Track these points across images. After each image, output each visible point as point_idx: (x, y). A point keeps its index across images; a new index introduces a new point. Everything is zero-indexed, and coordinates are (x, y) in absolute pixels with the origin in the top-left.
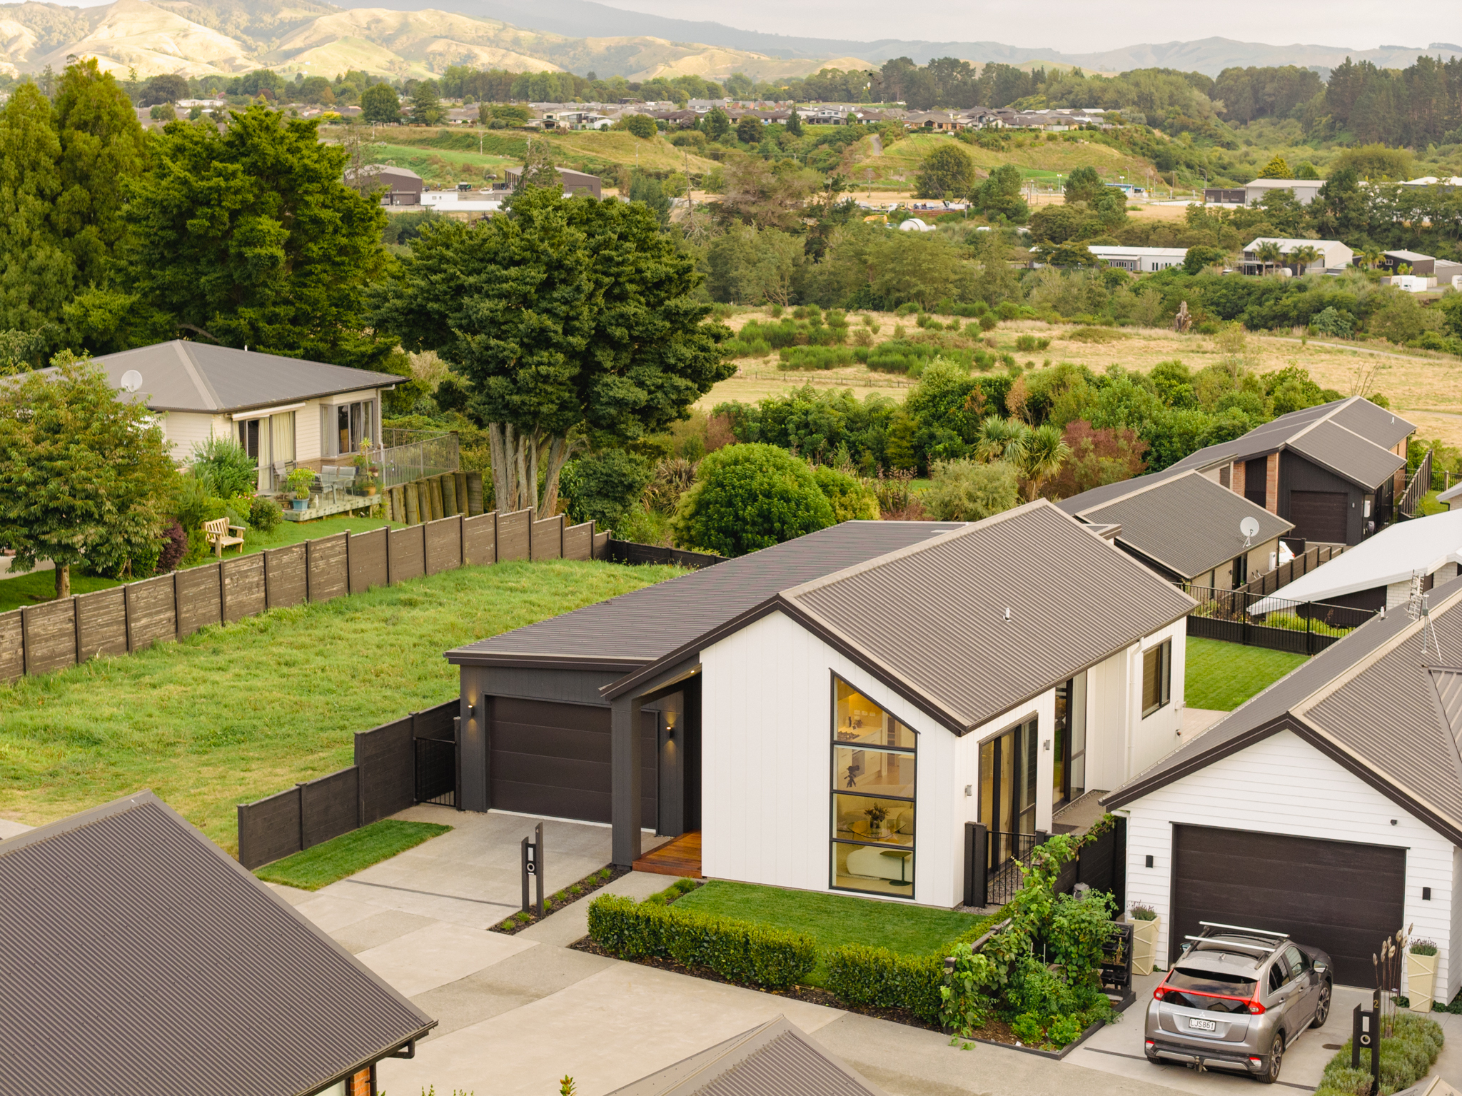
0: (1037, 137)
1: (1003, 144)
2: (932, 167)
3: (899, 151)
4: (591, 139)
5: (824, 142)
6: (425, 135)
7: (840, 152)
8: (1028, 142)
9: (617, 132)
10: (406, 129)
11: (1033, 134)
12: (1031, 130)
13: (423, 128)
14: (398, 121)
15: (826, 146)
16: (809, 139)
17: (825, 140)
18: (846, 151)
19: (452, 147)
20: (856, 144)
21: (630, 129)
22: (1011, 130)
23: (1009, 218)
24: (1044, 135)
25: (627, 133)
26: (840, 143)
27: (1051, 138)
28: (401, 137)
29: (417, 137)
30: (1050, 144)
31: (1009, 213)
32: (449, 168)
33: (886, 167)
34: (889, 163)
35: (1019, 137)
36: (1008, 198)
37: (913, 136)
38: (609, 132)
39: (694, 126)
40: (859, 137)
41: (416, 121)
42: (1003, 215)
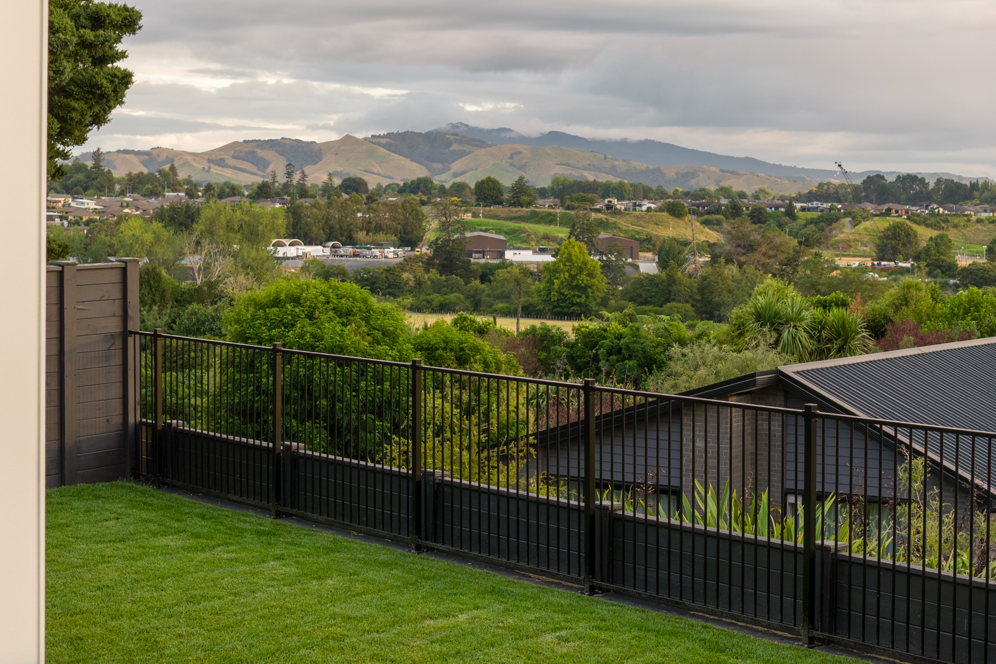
0: (969, 220)
1: (943, 225)
2: (888, 238)
3: (866, 229)
4: (639, 218)
5: (811, 223)
6: (520, 214)
7: (823, 230)
8: (962, 223)
9: (658, 213)
10: (506, 209)
11: (966, 218)
12: (965, 215)
13: (519, 208)
14: (500, 203)
15: (812, 226)
16: (800, 222)
17: (812, 221)
18: (827, 230)
19: (538, 222)
20: (834, 225)
21: (668, 211)
22: (949, 215)
23: (943, 272)
24: (974, 218)
25: (665, 214)
26: (823, 224)
27: (979, 221)
28: (502, 215)
29: (514, 215)
30: (979, 226)
31: (944, 269)
32: (533, 236)
33: (855, 240)
34: (857, 237)
35: (956, 220)
36: (942, 257)
37: (876, 218)
38: (653, 213)
39: (718, 211)
40: (837, 219)
41: (514, 205)
42: (939, 271)
